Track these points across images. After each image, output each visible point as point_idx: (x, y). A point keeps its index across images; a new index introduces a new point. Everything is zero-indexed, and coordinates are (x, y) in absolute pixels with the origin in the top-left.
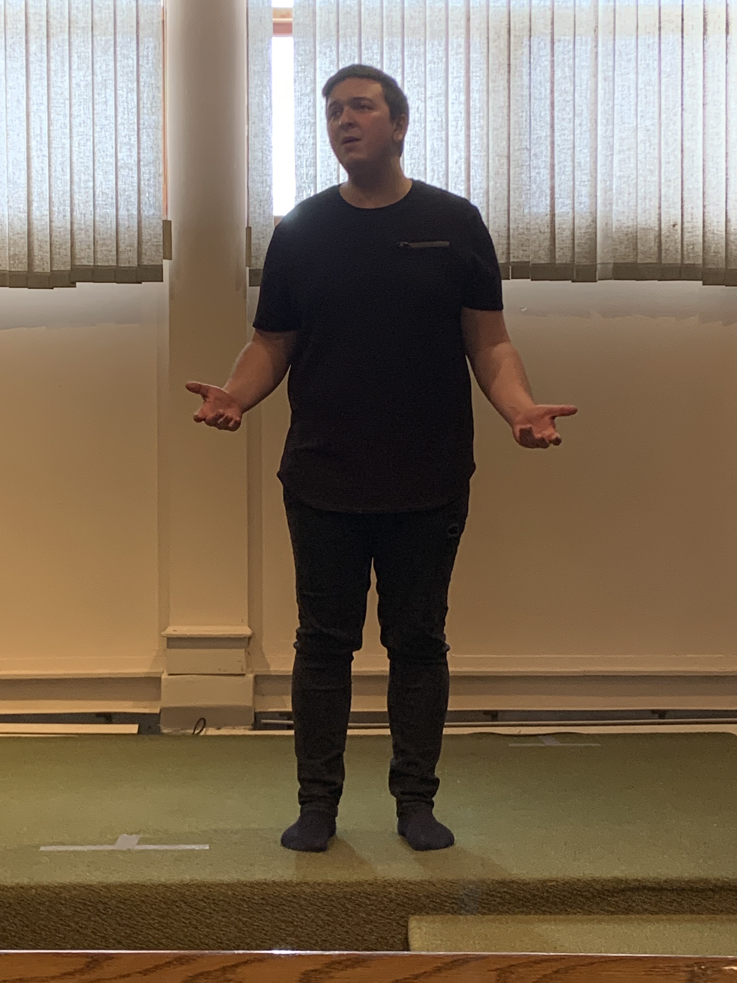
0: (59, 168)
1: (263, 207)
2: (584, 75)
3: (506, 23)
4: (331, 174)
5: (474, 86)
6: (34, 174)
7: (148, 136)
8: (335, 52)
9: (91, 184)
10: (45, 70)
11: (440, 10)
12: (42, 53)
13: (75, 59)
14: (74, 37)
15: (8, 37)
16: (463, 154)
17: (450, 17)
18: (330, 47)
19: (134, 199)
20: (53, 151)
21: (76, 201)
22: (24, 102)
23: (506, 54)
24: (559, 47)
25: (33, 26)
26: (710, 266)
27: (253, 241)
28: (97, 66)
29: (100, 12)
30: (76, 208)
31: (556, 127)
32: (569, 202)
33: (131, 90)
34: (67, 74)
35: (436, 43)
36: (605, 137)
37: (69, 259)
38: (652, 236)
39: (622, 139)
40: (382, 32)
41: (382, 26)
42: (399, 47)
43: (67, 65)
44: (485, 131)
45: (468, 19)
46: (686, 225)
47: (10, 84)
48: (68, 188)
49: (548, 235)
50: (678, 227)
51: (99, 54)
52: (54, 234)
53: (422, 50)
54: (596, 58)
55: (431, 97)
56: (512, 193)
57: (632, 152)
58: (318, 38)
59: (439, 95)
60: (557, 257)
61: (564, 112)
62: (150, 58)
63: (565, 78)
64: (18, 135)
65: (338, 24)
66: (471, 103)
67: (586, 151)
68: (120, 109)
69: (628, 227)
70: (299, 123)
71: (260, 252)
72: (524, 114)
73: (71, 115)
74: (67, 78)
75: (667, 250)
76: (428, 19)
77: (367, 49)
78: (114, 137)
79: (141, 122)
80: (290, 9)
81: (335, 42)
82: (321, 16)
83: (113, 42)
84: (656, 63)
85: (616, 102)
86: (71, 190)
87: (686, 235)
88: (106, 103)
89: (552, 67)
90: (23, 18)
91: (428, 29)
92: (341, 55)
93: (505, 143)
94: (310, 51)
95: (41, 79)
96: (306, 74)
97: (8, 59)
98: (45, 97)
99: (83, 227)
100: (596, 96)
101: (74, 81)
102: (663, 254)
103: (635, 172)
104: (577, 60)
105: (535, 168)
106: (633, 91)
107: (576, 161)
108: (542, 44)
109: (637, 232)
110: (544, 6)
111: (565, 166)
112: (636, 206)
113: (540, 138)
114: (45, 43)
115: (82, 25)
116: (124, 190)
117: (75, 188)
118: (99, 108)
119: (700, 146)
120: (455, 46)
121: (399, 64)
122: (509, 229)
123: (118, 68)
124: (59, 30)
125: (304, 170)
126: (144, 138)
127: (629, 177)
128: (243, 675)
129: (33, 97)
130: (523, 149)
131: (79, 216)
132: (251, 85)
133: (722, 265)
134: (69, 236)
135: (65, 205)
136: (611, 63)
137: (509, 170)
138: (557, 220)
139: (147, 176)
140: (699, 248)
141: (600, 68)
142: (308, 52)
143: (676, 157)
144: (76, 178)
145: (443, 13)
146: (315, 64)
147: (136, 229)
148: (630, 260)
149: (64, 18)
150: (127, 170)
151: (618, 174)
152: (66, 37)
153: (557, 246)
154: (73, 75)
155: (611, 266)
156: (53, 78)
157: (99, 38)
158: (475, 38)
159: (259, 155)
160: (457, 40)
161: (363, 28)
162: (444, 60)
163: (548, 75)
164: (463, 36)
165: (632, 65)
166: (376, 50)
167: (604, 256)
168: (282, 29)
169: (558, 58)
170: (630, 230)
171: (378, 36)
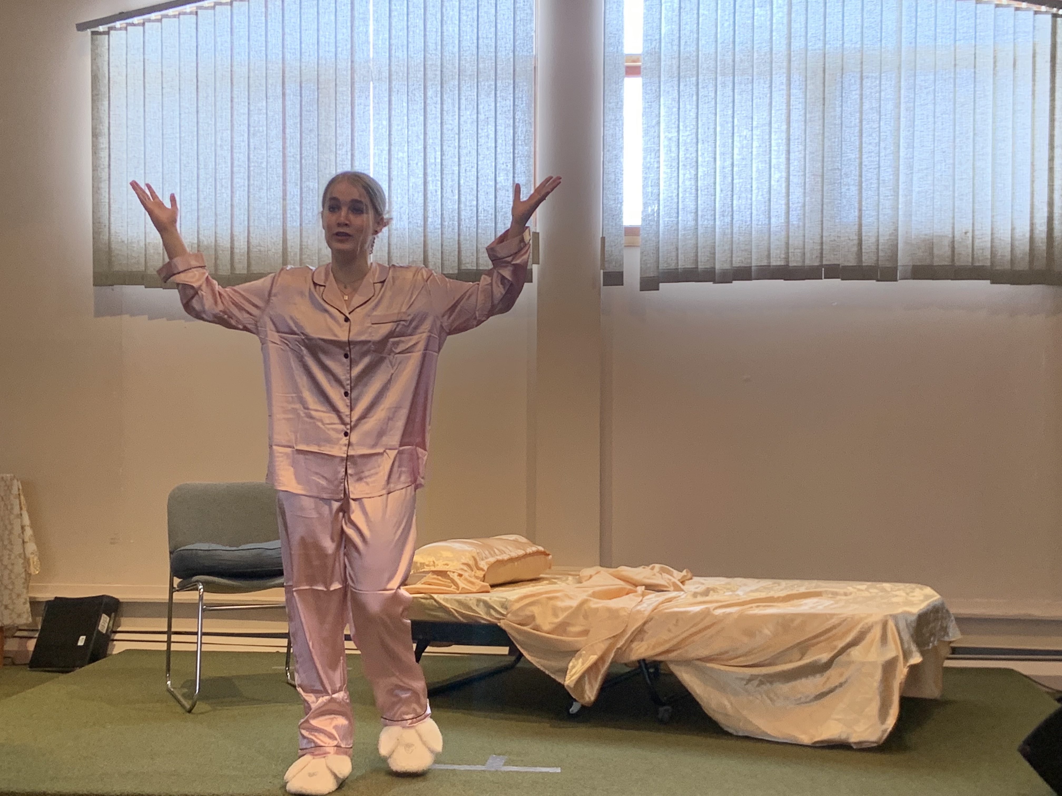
0: (449, 190)
1: (616, 220)
2: (888, 107)
3: (822, 63)
4: (672, 193)
5: (794, 117)
6: (429, 195)
7: (522, 163)
8: (676, 91)
9: (475, 203)
10: (439, 110)
11: (766, 53)
12: (436, 97)
13: (463, 101)
14: (463, 82)
15: (410, 84)
16: (784, 174)
17: (775, 60)
18: (673, 86)
20: (444, 176)
21: (463, 217)
22: (422, 137)
23: (822, 89)
24: (867, 83)
25: (430, 74)
26: (998, 268)
27: (606, 249)
28: (481, 107)
29: (484, 62)
30: (463, 223)
31: (864, 150)
32: (874, 213)
33: (509, 125)
34: (457, 113)
35: (762, 81)
36: (906, 158)
37: (456, 264)
38: (946, 242)
39: (921, 160)
40: (716, 73)
41: (716, 68)
42: (731, 86)
43: (457, 106)
44: (802, 155)
45: (789, 61)
46: (976, 233)
47: (411, 122)
48: (456, 207)
49: (856, 242)
50: (970, 235)
51: (483, 96)
52: (444, 244)
53: (750, 88)
54: (900, 91)
55: (757, 127)
56: (825, 206)
57: (930, 171)
58: (663, 79)
59: (764, 125)
60: (863, 260)
61: (870, 138)
62: (524, 99)
63: (872, 109)
64: (417, 164)
65: (679, 67)
66: (791, 131)
67: (890, 170)
68: (499, 141)
69: (926, 235)
70: (645, 150)
71: (612, 257)
72: (837, 140)
73: (459, 147)
74: (457, 117)
75: (960, 254)
76: (755, 61)
77: (703, 88)
78: (494, 164)
79: (516, 151)
80: (639, 55)
81: (676, 83)
82: (665, 61)
83: (494, 87)
84: (952, 95)
85: (916, 129)
86: (459, 208)
87: (977, 241)
88: (488, 136)
90: (422, 69)
91: (755, 70)
92: (682, 93)
93: (819, 165)
94: (656, 90)
95: (435, 118)
96: (652, 109)
97: (410, 102)
98: (439, 133)
99: (468, 238)
100: (899, 123)
101: (462, 119)
102: (956, 258)
103: (932, 188)
104: (883, 93)
105: (845, 185)
106: (931, 119)
107: (881, 179)
108: (853, 81)
109: (933, 239)
110: (855, 48)
111: (871, 183)
112: (933, 217)
113: (850, 159)
114: (439, 89)
115: (469, 73)
116: (502, 208)
117: (462, 206)
118: (482, 141)
119: (990, 165)
120: (778, 84)
121: (731, 99)
122: (822, 237)
123: (498, 108)
124: (451, 77)
125: (650, 189)
126: (518, 165)
127: (927, 192)
129: (429, 133)
130: (835, 169)
131: (465, 229)
132: (606, 119)
133: (1008, 267)
134: (457, 246)
135: (454, 220)
136: (912, 96)
137: (823, 187)
138: (864, 229)
140: (988, 254)
141: (902, 100)
142: (654, 91)
143: (968, 174)
144: (463, 199)
145: (768, 56)
146: (660, 102)
148: (927, 262)
149: (455, 68)
150: (504, 191)
151: (917, 189)
152: (457, 83)
153: (863, 251)
154: (461, 114)
155: (910, 268)
156: (446, 117)
157: (483, 83)
158: (796, 77)
159: (612, 177)
160: (780, 79)
161: (700, 70)
162: (768, 95)
163: (857, 107)
164: (785, 75)
165: (931, 97)
166: (711, 88)
167: (903, 260)
168: (633, 71)
169: (867, 92)
170: (927, 237)
171: (713, 76)
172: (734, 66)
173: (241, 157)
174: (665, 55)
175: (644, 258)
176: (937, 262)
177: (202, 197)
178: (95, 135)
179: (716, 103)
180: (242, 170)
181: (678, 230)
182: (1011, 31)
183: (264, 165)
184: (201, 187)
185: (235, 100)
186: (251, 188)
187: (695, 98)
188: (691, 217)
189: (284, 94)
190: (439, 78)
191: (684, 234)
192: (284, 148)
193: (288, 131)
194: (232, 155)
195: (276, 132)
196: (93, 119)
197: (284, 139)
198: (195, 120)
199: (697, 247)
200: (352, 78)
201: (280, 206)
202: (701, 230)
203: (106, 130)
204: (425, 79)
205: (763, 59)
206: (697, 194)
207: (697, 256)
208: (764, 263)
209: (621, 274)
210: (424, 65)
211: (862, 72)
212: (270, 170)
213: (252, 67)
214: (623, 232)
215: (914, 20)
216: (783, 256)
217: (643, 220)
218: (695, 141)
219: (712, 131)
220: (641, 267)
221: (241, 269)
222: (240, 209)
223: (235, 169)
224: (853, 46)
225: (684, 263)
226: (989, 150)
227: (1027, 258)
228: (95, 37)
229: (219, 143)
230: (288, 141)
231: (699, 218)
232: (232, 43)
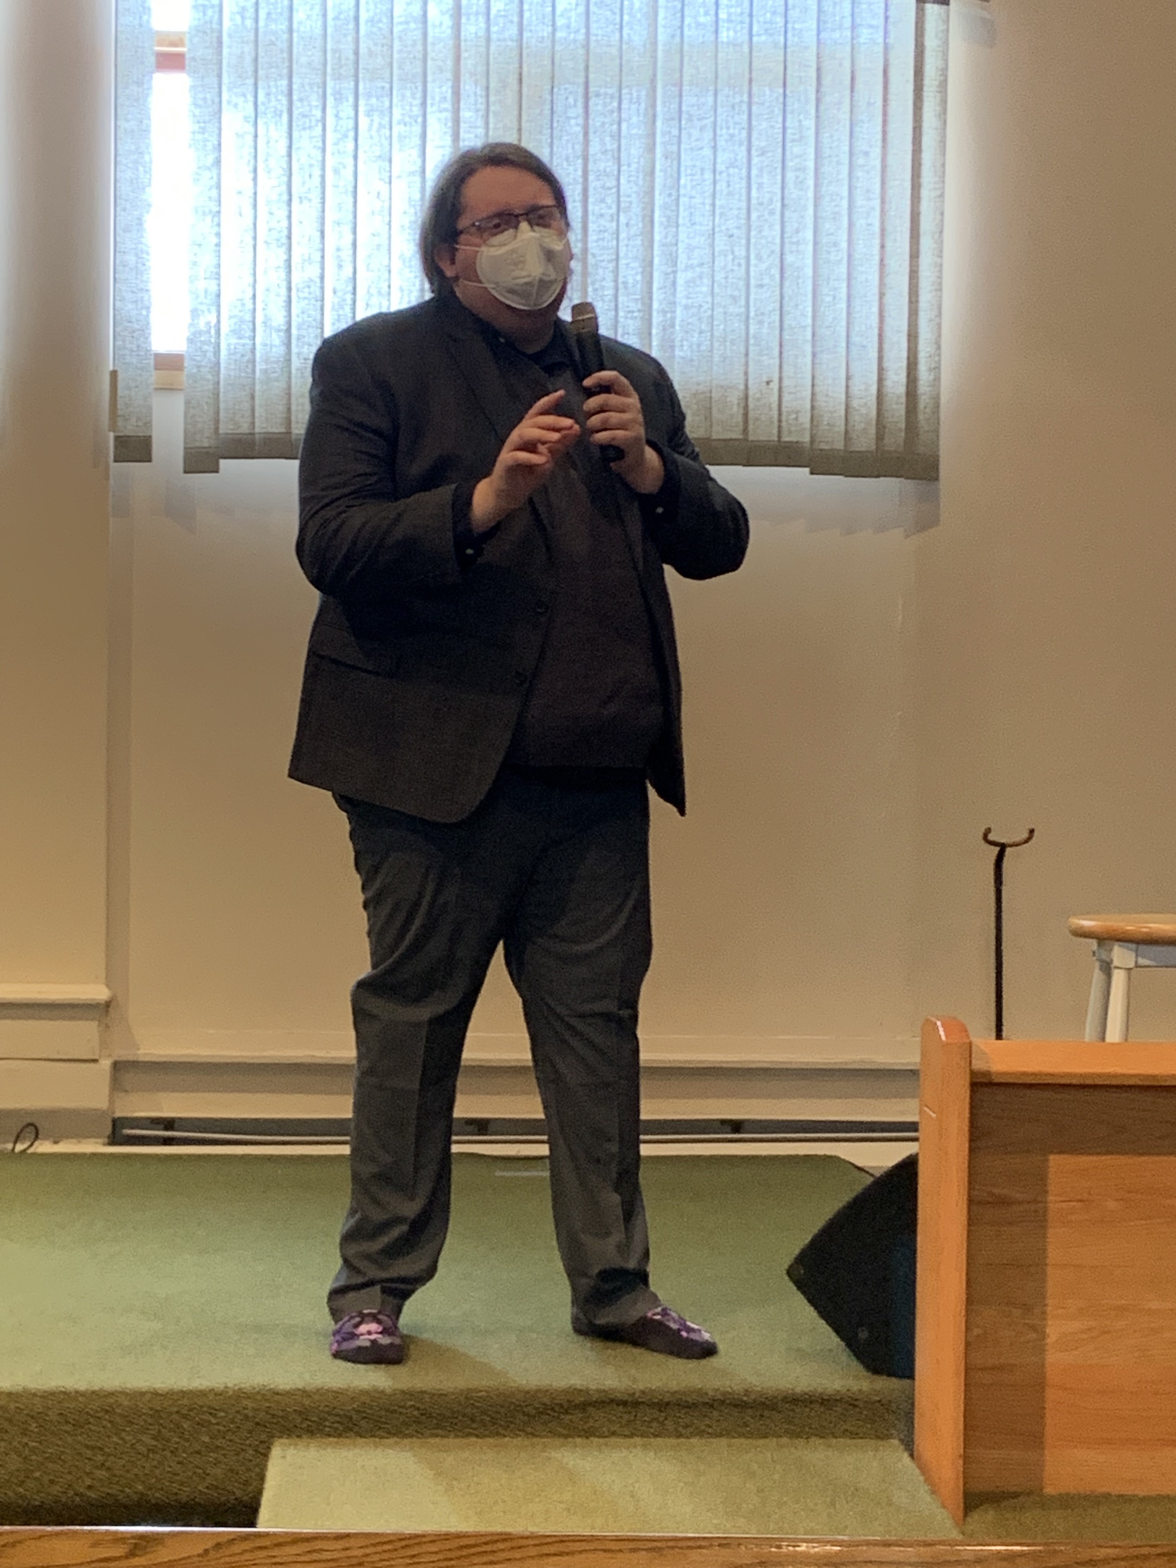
1: (137, 339)
2: (634, 151)
3: (517, 65)
4: (244, 292)
8: (251, 104)
11: (415, 41)
17: (431, 55)
18: (244, 95)
23: (516, 113)
24: (597, 105)
26: (823, 446)
27: (120, 392)
31: (592, 227)
35: (408, 93)
36: (665, 245)
38: (734, 398)
39: (690, 249)
40: (325, 74)
41: (325, 65)
42: (351, 99)
45: (458, 59)
46: (786, 382)
50: (775, 385)
53: (387, 104)
54: (654, 122)
57: (706, 269)
58: (225, 80)
59: (412, 173)
61: (603, 205)
63: (605, 152)
65: (256, 60)
67: (636, 264)
69: (698, 384)
70: (194, 211)
71: (131, 409)
75: (757, 419)
76: (396, 56)
77: (301, 100)
80: (184, 33)
81: (251, 88)
82: (230, 47)
84: (744, 134)
85: (682, 191)
87: (786, 398)
89: (586, 134)
91: (396, 71)
92: (261, 108)
94: (213, 102)
96: (206, 135)
100: (653, 181)
102: (751, 427)
103: (709, 299)
104: (624, 126)
106: (708, 176)
107: (621, 280)
108: (571, 100)
109: (711, 392)
110: (575, 41)
111: (603, 288)
112: (711, 351)
119: (809, 261)
120: (437, 99)
121: (351, 124)
125: (202, 285)
127: (700, 306)
128: (95, 1061)
132: (120, 151)
133: (840, 445)
136: (675, 132)
140: (805, 418)
141: (659, 139)
142: (210, 102)
143: (772, 277)
145: (420, 47)
146: (220, 122)
148: (701, 433)
151: (684, 301)
158: (468, 87)
159: (131, 259)
160: (440, 90)
161: (295, 67)
162: (420, 120)
163: (579, 148)
164: (450, 84)
165: (708, 135)
166: (315, 101)
168: (170, 62)
169: (595, 121)
170: (701, 388)
171: (319, 80)
172: (357, 62)
174: (230, 36)
175: (192, 412)
179: (324, 129)
181: (253, 361)
182: (847, 22)
187: (285, 117)
188: (277, 339)
191: (266, 371)
199: (289, 395)
202: (296, 364)
205: (409, 52)
206: (289, 297)
207: (289, 410)
209: (149, 441)
211: (587, 85)
214: (152, 362)
217: (190, 341)
218: (285, 197)
219: (317, 180)
220: (186, 430)
224: (572, 36)
226: (809, 235)
227: (873, 431)
231: (294, 342)
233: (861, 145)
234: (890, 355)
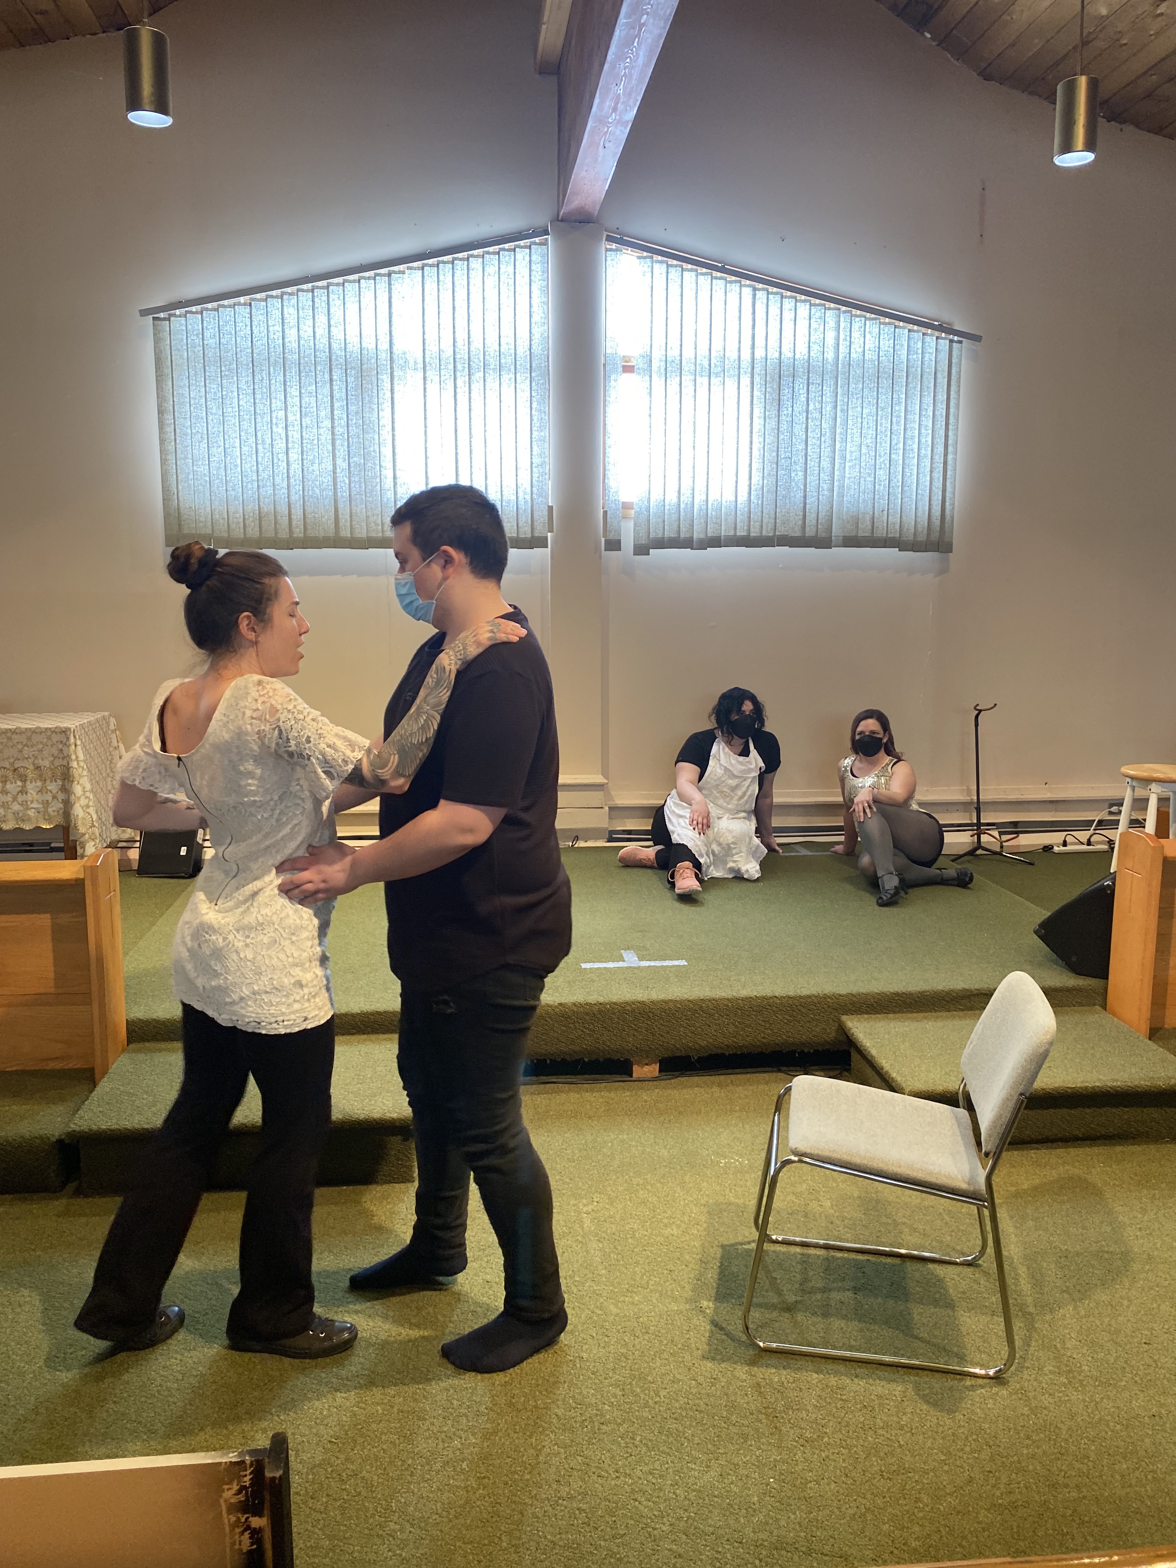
1: (613, 496)
2: (828, 408)
3: (778, 370)
5: (756, 414)
7: (538, 446)
10: (467, 398)
11: (735, 359)
12: (465, 386)
13: (488, 391)
14: (487, 375)
15: (442, 374)
16: (748, 461)
17: (741, 365)
18: (661, 384)
19: (529, 490)
23: (777, 392)
24: (812, 388)
25: (459, 367)
26: (905, 539)
27: (608, 520)
28: (503, 396)
29: (505, 358)
31: (809, 443)
32: (815, 494)
33: (526, 414)
34: (483, 401)
36: (840, 451)
38: (868, 518)
39: (852, 452)
40: (696, 374)
41: (696, 371)
42: (707, 386)
43: (482, 395)
44: (762, 446)
45: (753, 368)
46: (890, 511)
49: (801, 517)
50: (885, 512)
51: (504, 387)
53: (723, 388)
54: (837, 396)
57: (857, 462)
58: (653, 377)
60: (806, 532)
61: (814, 433)
62: (539, 391)
63: (815, 409)
64: (449, 444)
65: (666, 368)
66: (754, 426)
67: (828, 460)
68: (519, 427)
69: (853, 512)
71: (612, 527)
72: (788, 434)
73: (485, 430)
74: (483, 404)
75: (878, 528)
76: (727, 366)
77: (685, 386)
78: (514, 446)
79: (533, 436)
80: (634, 356)
81: (664, 381)
82: (655, 363)
83: (514, 379)
84: (875, 401)
87: (890, 518)
89: (808, 401)
90: (452, 361)
91: (727, 373)
93: (775, 454)
94: (648, 387)
95: (464, 405)
97: (442, 390)
98: (468, 418)
100: (836, 422)
102: (875, 531)
103: (859, 475)
104: (824, 397)
105: (795, 471)
106: (859, 420)
107: (821, 466)
108: (801, 386)
109: (859, 516)
110: (804, 359)
111: (814, 470)
112: (859, 498)
113: (798, 450)
114: (467, 379)
115: (492, 366)
119: (901, 458)
120: (744, 386)
122: (776, 513)
124: (477, 370)
126: (535, 447)
127: (855, 478)
128: (602, 808)
129: (459, 418)
130: (787, 458)
133: (912, 539)
136: (846, 400)
137: (777, 472)
138: (808, 506)
139: (537, 475)
140: (898, 528)
141: (838, 403)
142: (646, 387)
143: (885, 465)
145: (737, 362)
147: (529, 511)
148: (854, 534)
149: (480, 362)
151: (848, 476)
152: (482, 375)
153: (807, 524)
154: (487, 402)
155: (841, 538)
157: (504, 376)
158: (758, 381)
160: (745, 380)
161: (683, 371)
162: (736, 395)
163: (804, 407)
164: (749, 379)
165: (860, 401)
166: (692, 387)
167: (837, 531)
168: (628, 369)
169: (812, 395)
170: (854, 514)
171: (693, 377)
172: (710, 370)
173: (295, 435)
174: (655, 358)
175: (638, 528)
176: (861, 534)
177: (261, 469)
178: (161, 412)
180: (296, 446)
181: (664, 506)
182: (920, 351)
183: (315, 442)
184: (260, 459)
185: (288, 384)
186: (305, 462)
188: (675, 495)
189: (331, 380)
190: (467, 370)
192: (333, 427)
193: (336, 412)
194: (286, 432)
195: (324, 413)
196: (158, 397)
197: (333, 419)
198: (252, 400)
199: (679, 521)
200: (392, 368)
201: (330, 479)
202: (682, 506)
203: (171, 408)
204: (455, 371)
205: (732, 366)
207: (679, 528)
208: (732, 533)
209: (619, 541)
210: (454, 358)
211: (808, 379)
212: (321, 447)
213: (302, 355)
214: (621, 506)
215: (848, 339)
216: (746, 528)
217: (637, 496)
220: (635, 536)
221: (298, 533)
222: (295, 481)
223: (290, 445)
224: (803, 357)
225: (669, 533)
226: (901, 445)
227: (925, 531)
228: (156, 322)
229: (274, 421)
230: (336, 421)
232: (283, 332)
233: (924, 406)
234: (934, 498)
